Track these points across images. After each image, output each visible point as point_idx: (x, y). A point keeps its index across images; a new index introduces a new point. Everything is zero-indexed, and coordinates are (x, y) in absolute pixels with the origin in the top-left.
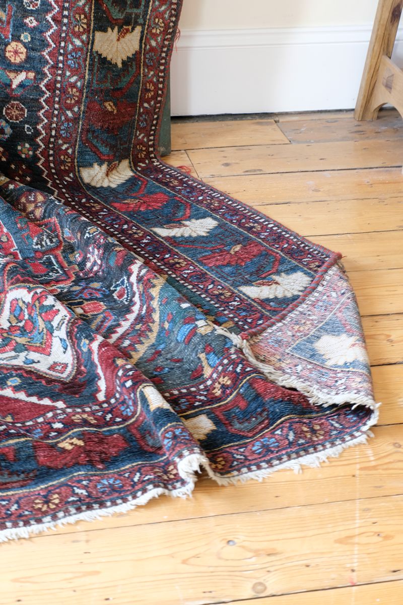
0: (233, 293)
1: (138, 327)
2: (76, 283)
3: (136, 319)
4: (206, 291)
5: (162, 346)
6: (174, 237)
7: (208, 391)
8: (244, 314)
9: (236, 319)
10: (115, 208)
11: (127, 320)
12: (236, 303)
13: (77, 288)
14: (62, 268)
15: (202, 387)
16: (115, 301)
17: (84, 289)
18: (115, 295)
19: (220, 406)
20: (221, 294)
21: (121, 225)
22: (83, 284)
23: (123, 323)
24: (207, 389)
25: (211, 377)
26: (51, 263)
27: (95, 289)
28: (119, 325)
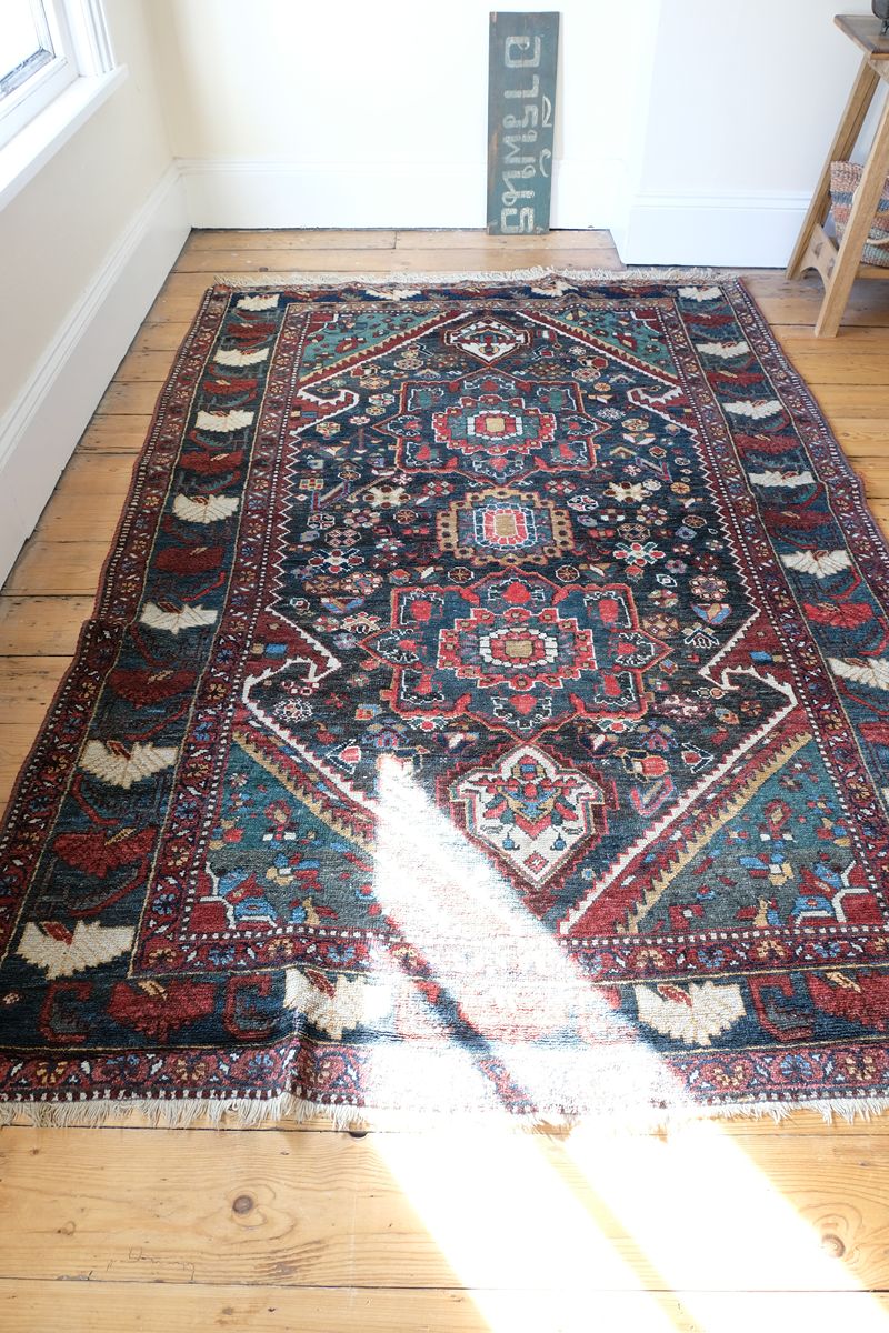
0: (873, 795)
1: (696, 812)
2: (647, 719)
3: (697, 800)
4: (843, 779)
5: (717, 852)
6: (848, 680)
7: (752, 944)
8: (869, 833)
9: (856, 838)
10: (804, 611)
11: (686, 797)
12: (868, 812)
13: (644, 730)
14: (637, 692)
15: (746, 935)
16: (681, 762)
17: (651, 732)
18: (684, 755)
19: (760, 975)
20: (858, 791)
21: (797, 641)
22: (653, 723)
23: (681, 801)
24: (751, 941)
25: (761, 930)
26: (627, 681)
27: (665, 737)
28: (676, 803)
